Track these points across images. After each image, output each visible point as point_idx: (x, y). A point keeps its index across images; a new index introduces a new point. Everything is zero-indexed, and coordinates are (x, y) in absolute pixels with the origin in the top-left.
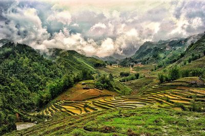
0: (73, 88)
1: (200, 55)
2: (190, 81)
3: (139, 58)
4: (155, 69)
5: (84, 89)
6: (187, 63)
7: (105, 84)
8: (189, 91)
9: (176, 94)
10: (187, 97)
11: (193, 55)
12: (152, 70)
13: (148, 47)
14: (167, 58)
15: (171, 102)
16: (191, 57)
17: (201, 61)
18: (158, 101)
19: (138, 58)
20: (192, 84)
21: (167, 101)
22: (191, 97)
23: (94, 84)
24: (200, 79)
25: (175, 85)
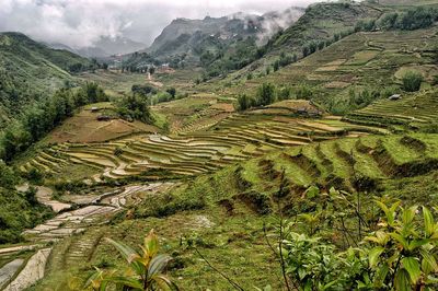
0: (75, 119)
1: (295, 57)
2: (295, 108)
3: (162, 54)
4: (205, 80)
5: (100, 119)
6: (272, 71)
7: (137, 110)
8: (299, 125)
9: (278, 130)
10: (299, 135)
11: (283, 55)
12: (198, 82)
13: (182, 31)
14: (226, 58)
15: (273, 142)
16: (278, 58)
17: (299, 67)
18: (249, 141)
19: (159, 53)
20: (300, 113)
21: (267, 141)
22: (305, 135)
23: (115, 110)
24: (312, 104)
25: (271, 114)
